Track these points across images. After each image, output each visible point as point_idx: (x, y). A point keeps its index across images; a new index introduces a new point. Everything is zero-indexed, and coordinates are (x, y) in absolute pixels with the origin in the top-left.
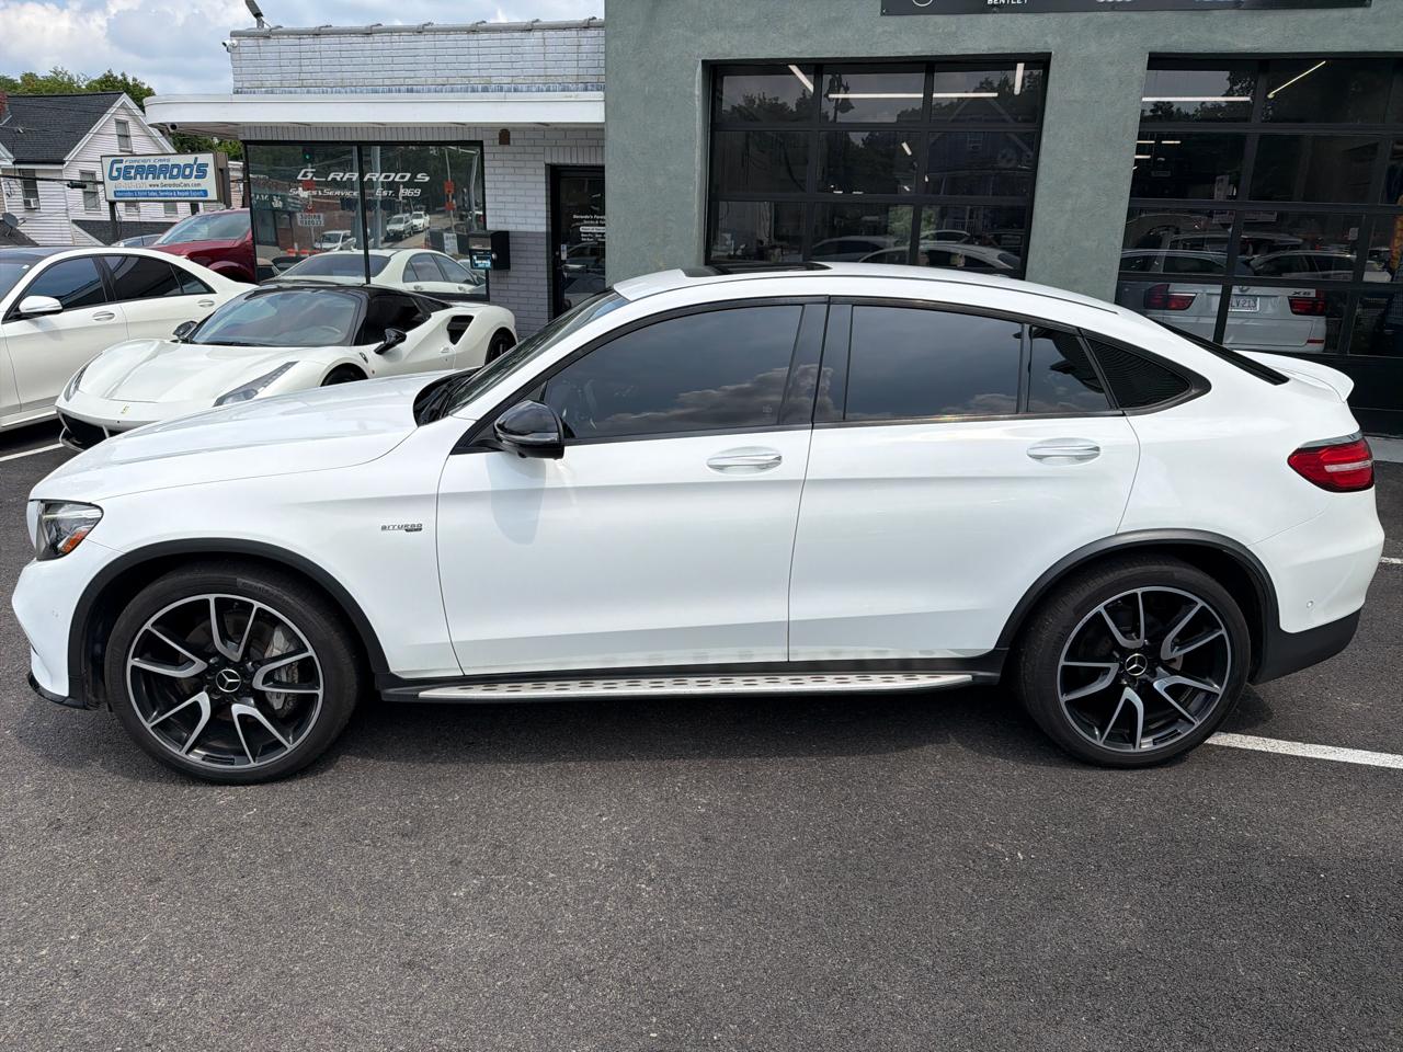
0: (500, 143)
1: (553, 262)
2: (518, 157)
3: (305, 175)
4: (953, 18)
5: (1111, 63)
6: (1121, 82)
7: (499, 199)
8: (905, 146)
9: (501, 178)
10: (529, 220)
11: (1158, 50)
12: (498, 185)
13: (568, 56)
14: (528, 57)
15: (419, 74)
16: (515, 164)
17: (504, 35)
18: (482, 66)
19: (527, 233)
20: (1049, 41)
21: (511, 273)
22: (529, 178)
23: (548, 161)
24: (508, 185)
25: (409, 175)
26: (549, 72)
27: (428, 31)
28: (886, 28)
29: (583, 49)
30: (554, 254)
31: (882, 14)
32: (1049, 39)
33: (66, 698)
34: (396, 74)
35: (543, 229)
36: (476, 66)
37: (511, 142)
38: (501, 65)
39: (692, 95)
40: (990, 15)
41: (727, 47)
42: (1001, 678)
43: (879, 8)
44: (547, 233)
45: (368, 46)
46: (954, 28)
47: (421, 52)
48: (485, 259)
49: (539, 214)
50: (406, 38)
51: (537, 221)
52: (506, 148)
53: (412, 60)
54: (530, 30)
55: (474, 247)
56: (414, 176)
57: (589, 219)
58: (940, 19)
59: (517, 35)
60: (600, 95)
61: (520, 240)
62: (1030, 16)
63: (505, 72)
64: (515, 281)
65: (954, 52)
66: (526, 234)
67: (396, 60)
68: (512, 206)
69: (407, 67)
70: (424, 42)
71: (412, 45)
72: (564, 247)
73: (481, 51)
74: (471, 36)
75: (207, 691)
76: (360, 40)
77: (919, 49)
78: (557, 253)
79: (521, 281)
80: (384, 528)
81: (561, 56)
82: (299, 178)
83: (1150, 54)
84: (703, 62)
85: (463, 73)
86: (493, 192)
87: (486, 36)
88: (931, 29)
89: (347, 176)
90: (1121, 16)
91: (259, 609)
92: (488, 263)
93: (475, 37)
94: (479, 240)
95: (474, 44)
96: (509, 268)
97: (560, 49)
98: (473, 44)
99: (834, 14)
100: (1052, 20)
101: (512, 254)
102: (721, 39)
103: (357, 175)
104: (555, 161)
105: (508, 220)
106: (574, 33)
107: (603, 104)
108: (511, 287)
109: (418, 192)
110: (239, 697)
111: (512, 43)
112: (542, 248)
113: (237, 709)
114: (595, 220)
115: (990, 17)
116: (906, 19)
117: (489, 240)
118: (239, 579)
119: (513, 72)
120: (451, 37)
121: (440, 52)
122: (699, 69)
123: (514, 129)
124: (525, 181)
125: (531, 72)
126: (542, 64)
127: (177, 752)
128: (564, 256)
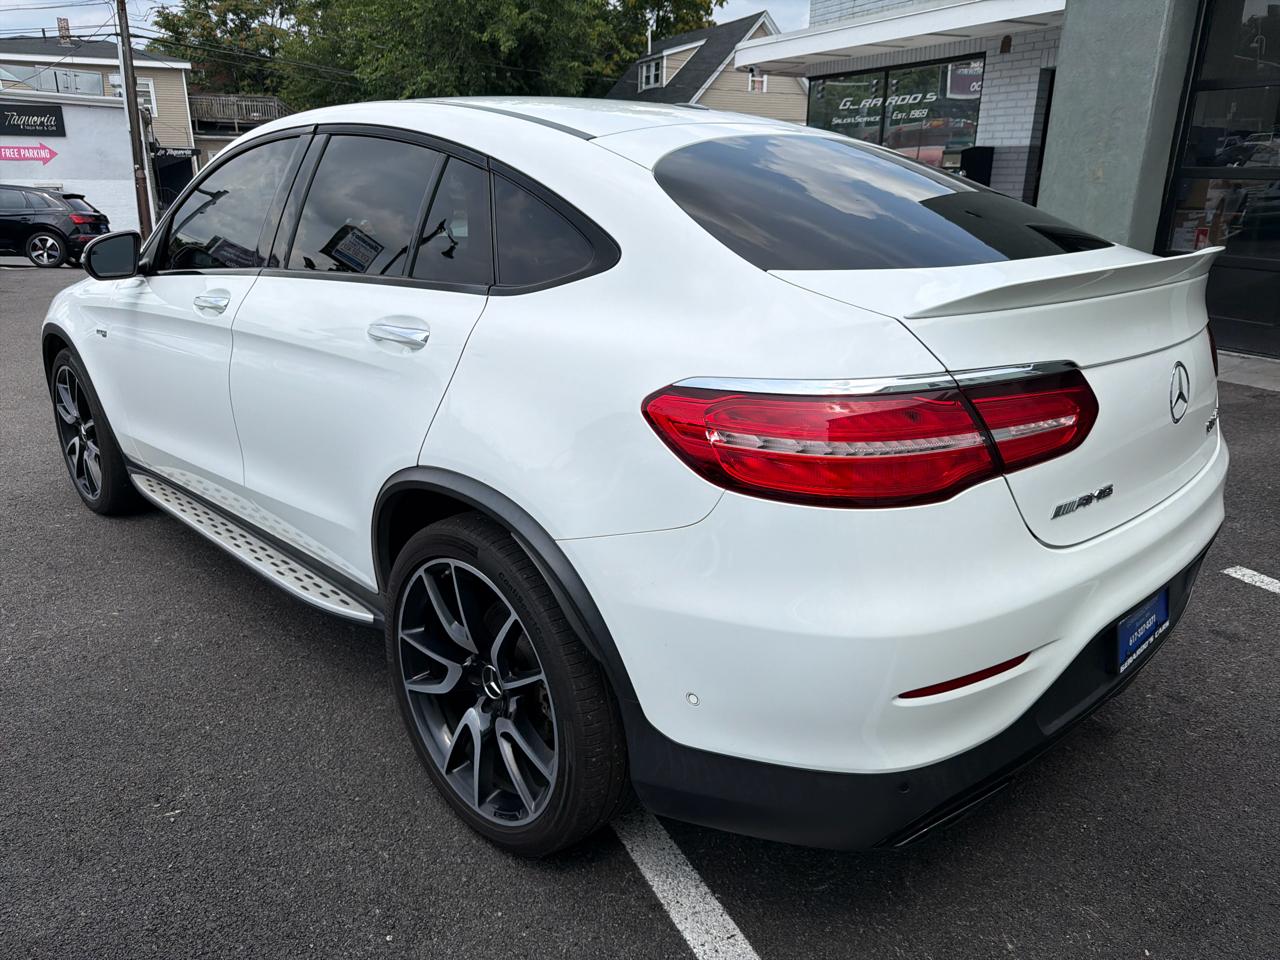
0: (1001, 52)
2: (1016, 65)
3: (845, 105)
7: (992, 112)
9: (996, 89)
10: (1015, 134)
12: (992, 98)
16: (1012, 73)
19: (1010, 147)
22: (1023, 87)
23: (1042, 65)
24: (1002, 97)
25: (920, 96)
30: (1039, 169)
35: (1027, 142)
37: (1011, 53)
44: (1031, 147)
49: (1027, 126)
51: (1023, 134)
52: (1007, 57)
55: (945, 165)
56: (924, 97)
61: (1004, 157)
66: (1010, 150)
68: (1001, 119)
82: (841, 107)
86: (987, 106)
89: (874, 102)
101: (993, 171)
103: (881, 100)
104: (1050, 65)
105: (997, 135)
109: (925, 112)
112: (1023, 162)
117: (959, 157)
123: (1016, 35)
124: (1018, 91)
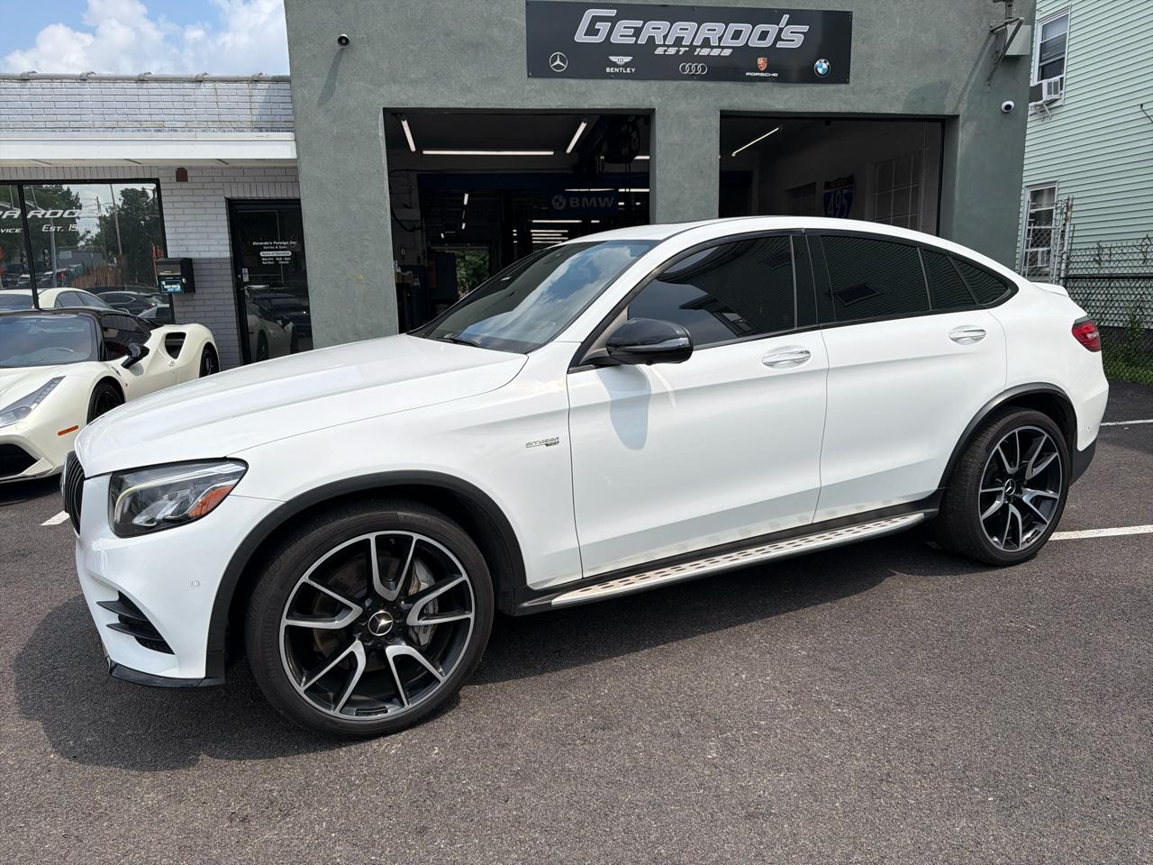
0: (177, 180)
1: (237, 284)
2: (197, 192)
4: (582, 82)
5: (696, 117)
6: (704, 131)
7: (179, 230)
8: (466, 196)
9: (180, 211)
10: (211, 248)
11: (726, 109)
12: (178, 217)
13: (241, 105)
14: (200, 105)
15: (84, 117)
16: (195, 199)
17: (174, 85)
18: (153, 111)
19: (211, 259)
20: (653, 101)
21: (196, 296)
22: (209, 211)
23: (229, 196)
24: (188, 218)
26: (223, 118)
27: (91, 78)
28: (533, 87)
29: (254, 99)
30: (236, 276)
31: (529, 76)
32: (653, 99)
33: (202, 679)
34: (59, 118)
35: (227, 254)
36: (147, 111)
37: (189, 179)
38: (173, 111)
39: (377, 135)
40: (608, 81)
41: (404, 97)
42: (940, 512)
43: (526, 72)
44: (230, 258)
45: (25, 91)
46: (584, 89)
47: (85, 98)
48: (175, 283)
49: (222, 242)
50: (68, 85)
51: (222, 248)
52: (184, 185)
53: (77, 105)
54: (201, 81)
55: (162, 274)
57: (270, 245)
58: (572, 82)
59: (187, 85)
60: (289, 136)
61: (204, 266)
62: (637, 82)
63: (180, 118)
64: (201, 303)
65: (586, 107)
67: (58, 105)
68: (193, 236)
69: (72, 111)
70: (88, 88)
71: (76, 91)
72: (245, 270)
73: (151, 98)
74: (139, 85)
75: (359, 639)
76: (17, 85)
77: (559, 103)
78: (240, 276)
79: (208, 302)
80: (528, 445)
81: (234, 105)
83: (721, 111)
84: (384, 109)
85: (134, 117)
86: (173, 224)
87: (155, 85)
88: (567, 89)
90: (699, 84)
91: (418, 541)
92: (178, 287)
93: (145, 85)
94: (167, 266)
95: (145, 92)
96: (194, 291)
97: (232, 98)
98: (141, 92)
99: (490, 75)
100: (654, 85)
101: (196, 279)
102: (398, 92)
103: (18, 212)
104: (235, 195)
105: (190, 248)
106: (245, 85)
107: (294, 144)
108: (196, 309)
110: (391, 638)
111: (182, 92)
112: (227, 271)
113: (392, 651)
114: (275, 245)
115: (609, 83)
116: (547, 81)
117: (176, 267)
118: (399, 513)
119: (187, 118)
120: (117, 85)
121: (106, 98)
122: (381, 115)
123: (191, 168)
124: (206, 214)
125: (204, 118)
126: (216, 111)
127: (331, 712)
128: (246, 279)
